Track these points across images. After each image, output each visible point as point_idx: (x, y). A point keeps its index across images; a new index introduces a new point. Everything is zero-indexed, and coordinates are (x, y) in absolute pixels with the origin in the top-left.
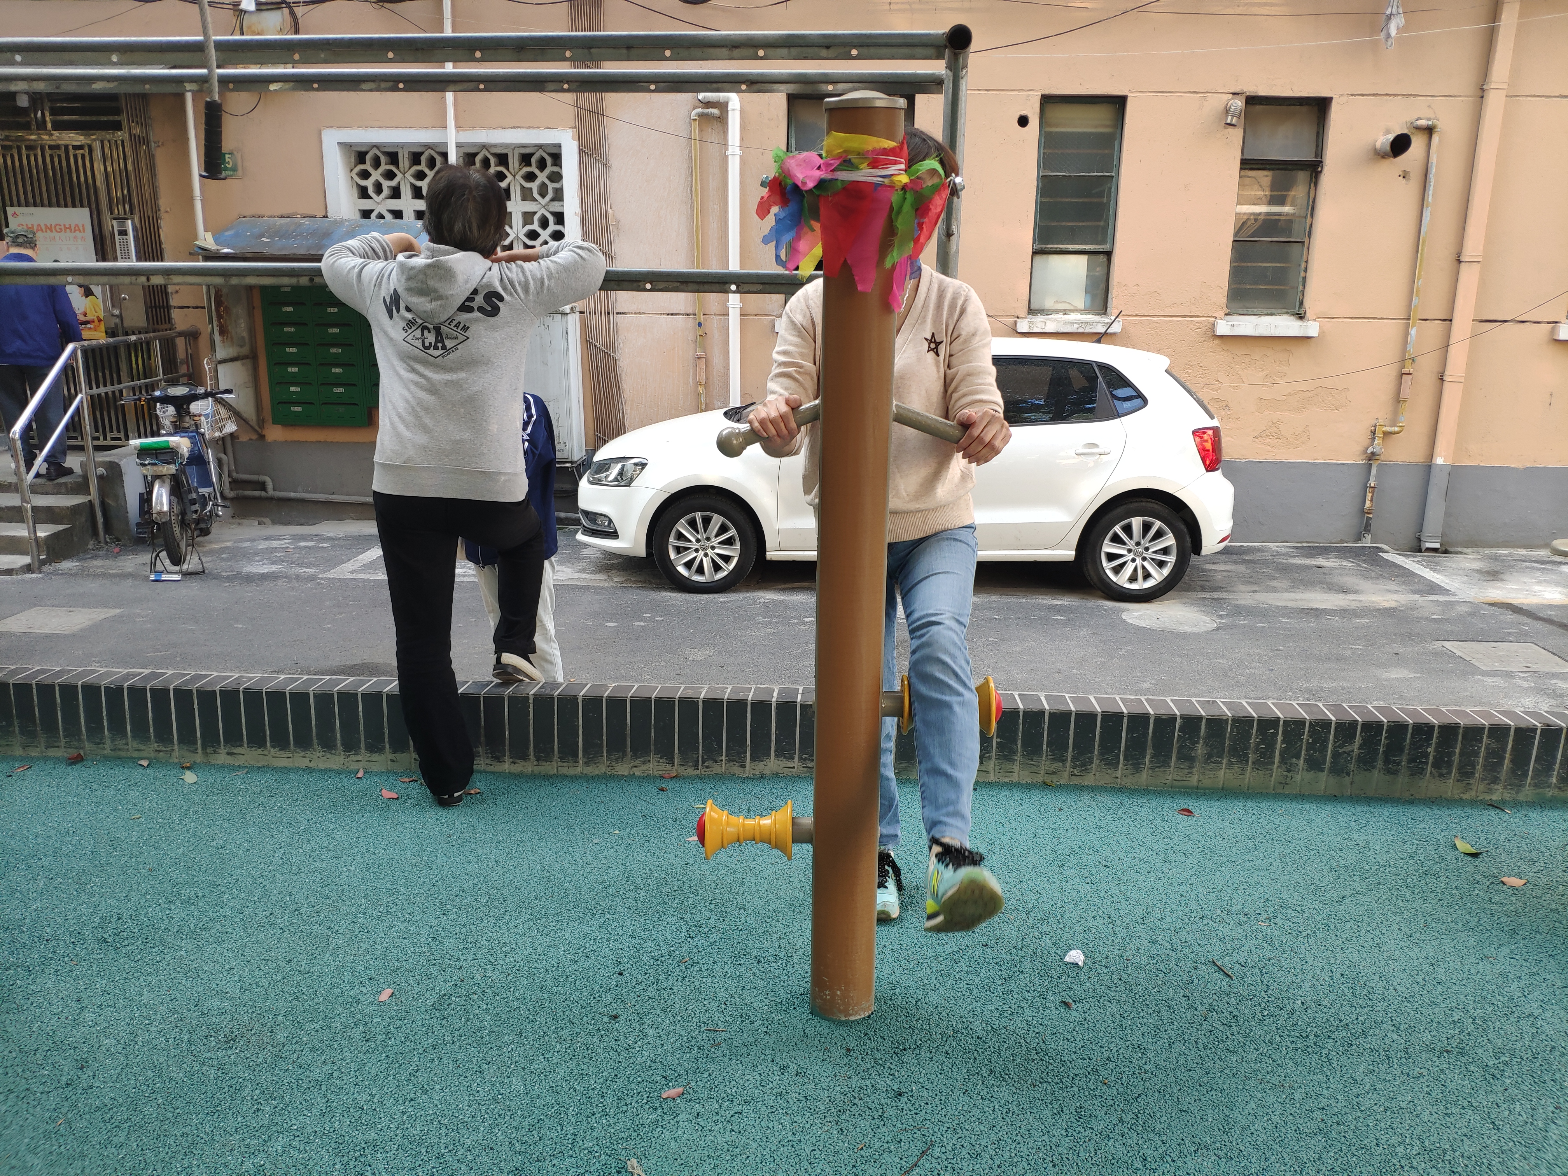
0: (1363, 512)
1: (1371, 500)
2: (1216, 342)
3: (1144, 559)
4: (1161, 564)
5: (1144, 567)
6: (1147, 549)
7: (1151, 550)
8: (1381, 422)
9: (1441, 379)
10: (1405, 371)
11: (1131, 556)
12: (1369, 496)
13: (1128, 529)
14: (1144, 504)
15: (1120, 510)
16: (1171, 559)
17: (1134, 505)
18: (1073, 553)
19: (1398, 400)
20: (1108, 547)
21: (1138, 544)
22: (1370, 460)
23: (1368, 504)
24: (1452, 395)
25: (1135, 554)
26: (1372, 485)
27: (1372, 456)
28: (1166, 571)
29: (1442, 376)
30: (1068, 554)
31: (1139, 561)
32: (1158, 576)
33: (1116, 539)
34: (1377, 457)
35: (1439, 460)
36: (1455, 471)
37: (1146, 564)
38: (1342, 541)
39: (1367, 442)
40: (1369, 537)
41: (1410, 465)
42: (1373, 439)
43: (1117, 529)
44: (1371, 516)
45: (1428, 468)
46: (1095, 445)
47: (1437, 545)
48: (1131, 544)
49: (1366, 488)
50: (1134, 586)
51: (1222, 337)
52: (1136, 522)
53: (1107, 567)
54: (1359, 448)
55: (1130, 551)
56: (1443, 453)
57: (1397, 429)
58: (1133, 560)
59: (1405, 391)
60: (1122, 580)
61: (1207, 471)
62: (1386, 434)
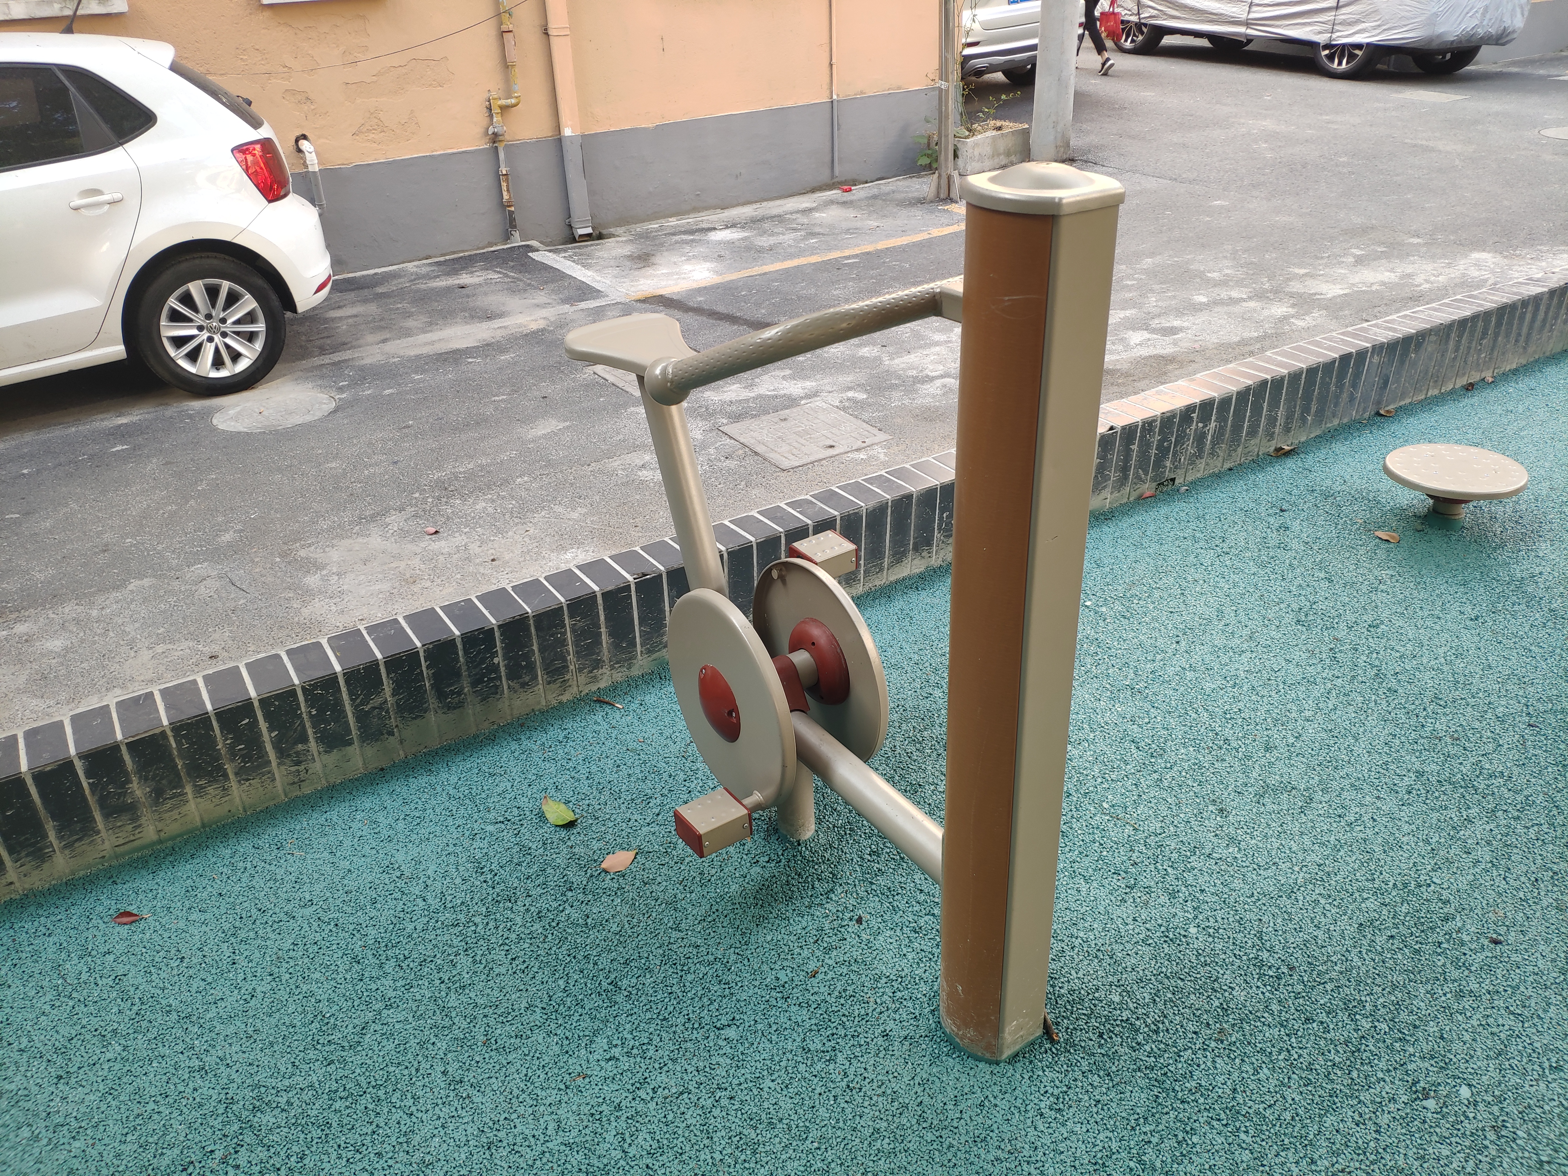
0: (503, 206)
1: (508, 190)
3: (224, 335)
4: (251, 337)
5: (228, 347)
6: (223, 321)
7: (230, 321)
8: (494, 94)
9: (546, 33)
10: (504, 28)
11: (205, 335)
12: (504, 185)
13: (187, 300)
14: (197, 262)
15: (167, 276)
16: (260, 327)
17: (184, 266)
18: (122, 347)
19: (506, 66)
20: (169, 331)
21: (209, 317)
22: (494, 142)
23: (506, 196)
24: (562, 50)
25: (209, 331)
26: (504, 172)
27: (495, 138)
28: (259, 345)
29: (546, 29)
30: (116, 350)
31: (217, 338)
32: (249, 354)
33: (176, 317)
34: (501, 138)
35: (567, 132)
36: (587, 141)
37: (228, 340)
38: (491, 245)
39: (486, 121)
40: (517, 235)
41: (539, 142)
42: (491, 116)
43: (173, 302)
44: (513, 209)
45: (559, 141)
46: (97, 192)
47: (589, 230)
48: (199, 319)
49: (498, 176)
50: (223, 373)
52: (196, 289)
53: (179, 357)
54: (478, 130)
55: (201, 328)
56: (569, 123)
57: (513, 101)
58: (211, 340)
59: (513, 54)
60: (204, 368)
61: (270, 201)
62: (504, 109)
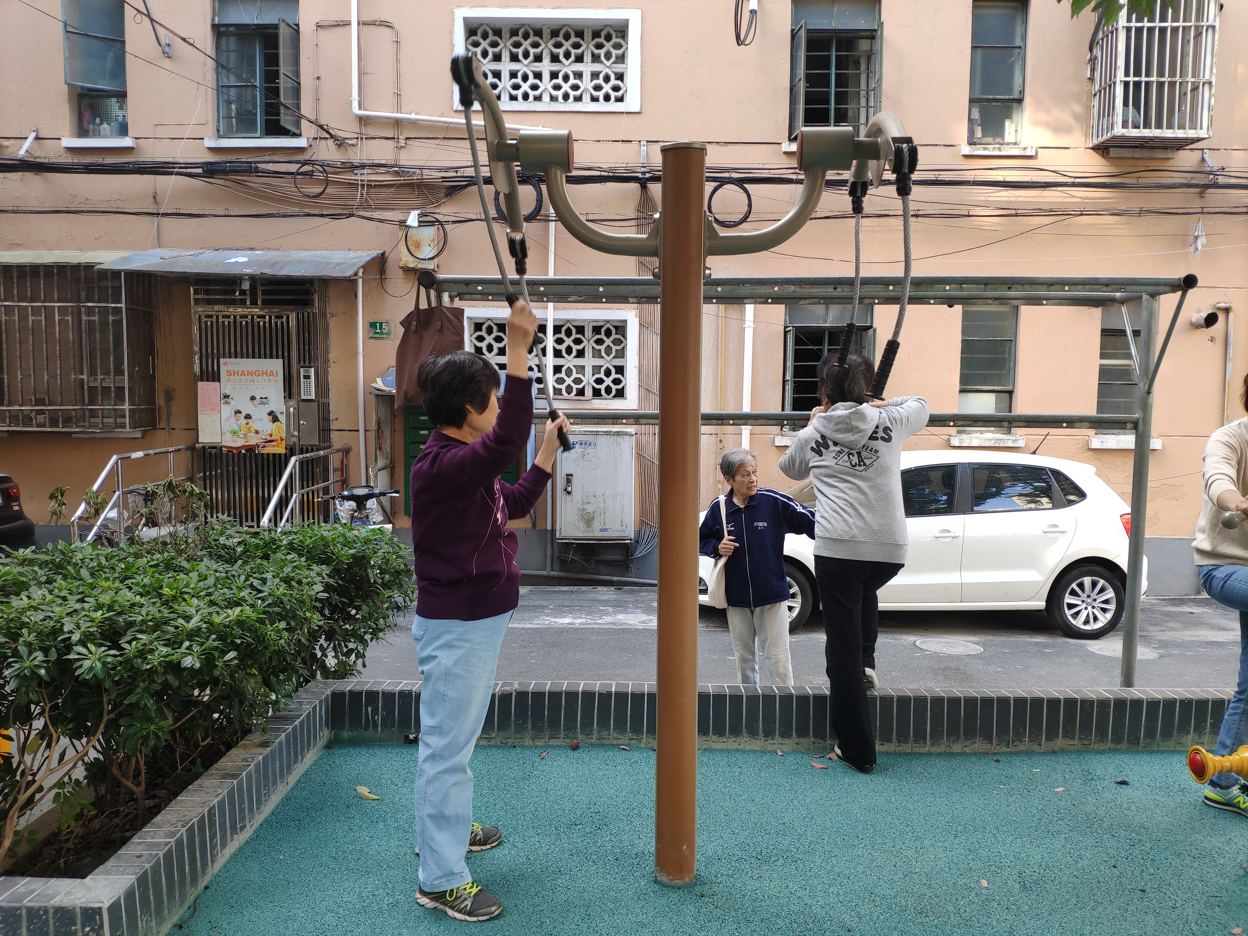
2: (1091, 453)
3: (1093, 607)
4: (1105, 611)
5: (1093, 613)
6: (1095, 600)
7: (1098, 601)
11: (1084, 605)
13: (1081, 586)
14: (1091, 568)
15: (1075, 572)
16: (1112, 607)
17: (1084, 569)
18: (1044, 603)
20: (1069, 599)
21: (1089, 596)
25: (1087, 604)
28: (1109, 616)
30: (1040, 604)
31: (1090, 608)
32: (1104, 619)
33: (1073, 593)
37: (1095, 611)
38: (1186, 595)
43: (1074, 586)
46: (1056, 526)
48: (1084, 596)
50: (1087, 627)
51: (1094, 450)
52: (1087, 581)
53: (1068, 613)
55: (1083, 601)
58: (1086, 608)
60: (1078, 623)
